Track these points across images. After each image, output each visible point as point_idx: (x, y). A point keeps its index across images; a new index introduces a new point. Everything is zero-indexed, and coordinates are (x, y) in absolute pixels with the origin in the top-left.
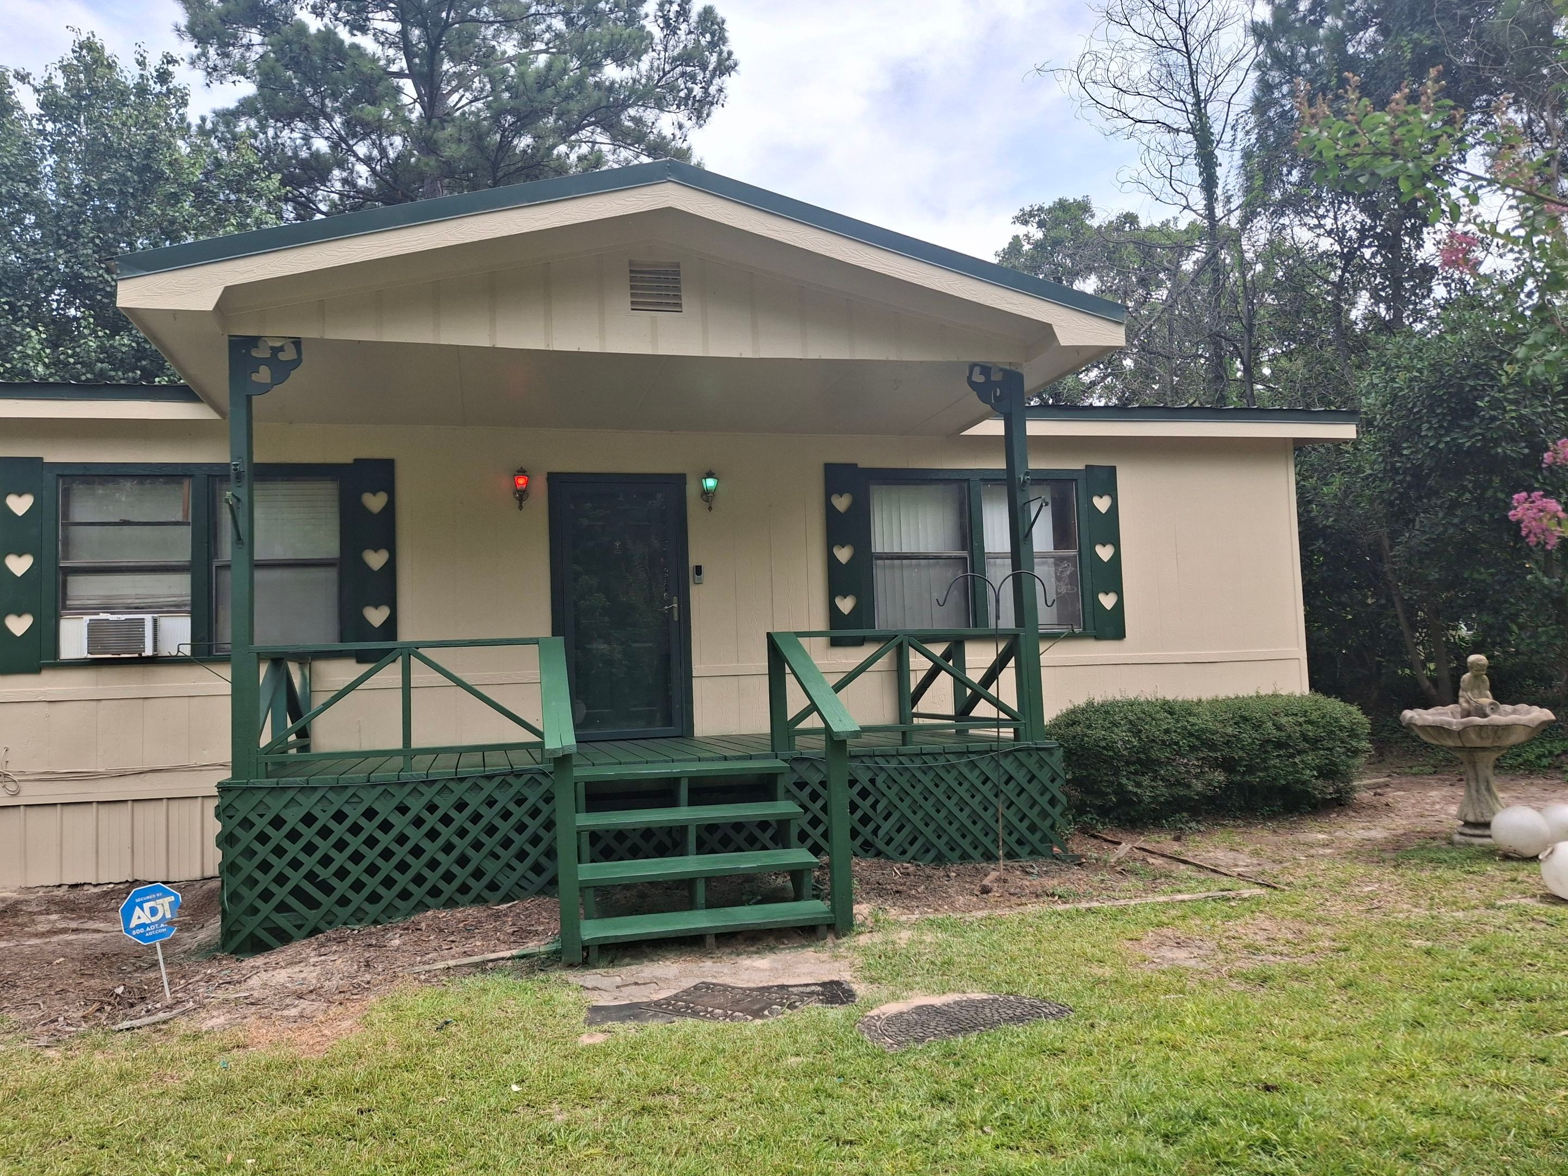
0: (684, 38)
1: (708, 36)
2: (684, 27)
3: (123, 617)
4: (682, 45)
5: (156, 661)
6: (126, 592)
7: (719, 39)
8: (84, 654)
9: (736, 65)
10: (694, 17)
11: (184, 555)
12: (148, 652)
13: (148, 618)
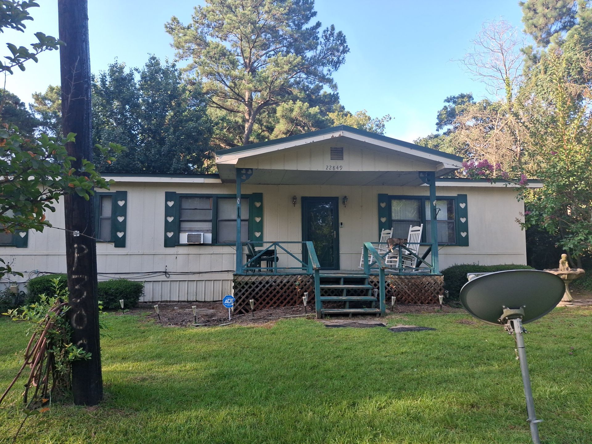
0: (332, 43)
1: (340, 41)
2: (332, 38)
3: (196, 233)
4: (331, 45)
5: (204, 245)
6: (196, 226)
7: (343, 41)
8: (186, 242)
9: (349, 50)
10: (335, 34)
11: (210, 218)
12: (202, 242)
13: (202, 233)
